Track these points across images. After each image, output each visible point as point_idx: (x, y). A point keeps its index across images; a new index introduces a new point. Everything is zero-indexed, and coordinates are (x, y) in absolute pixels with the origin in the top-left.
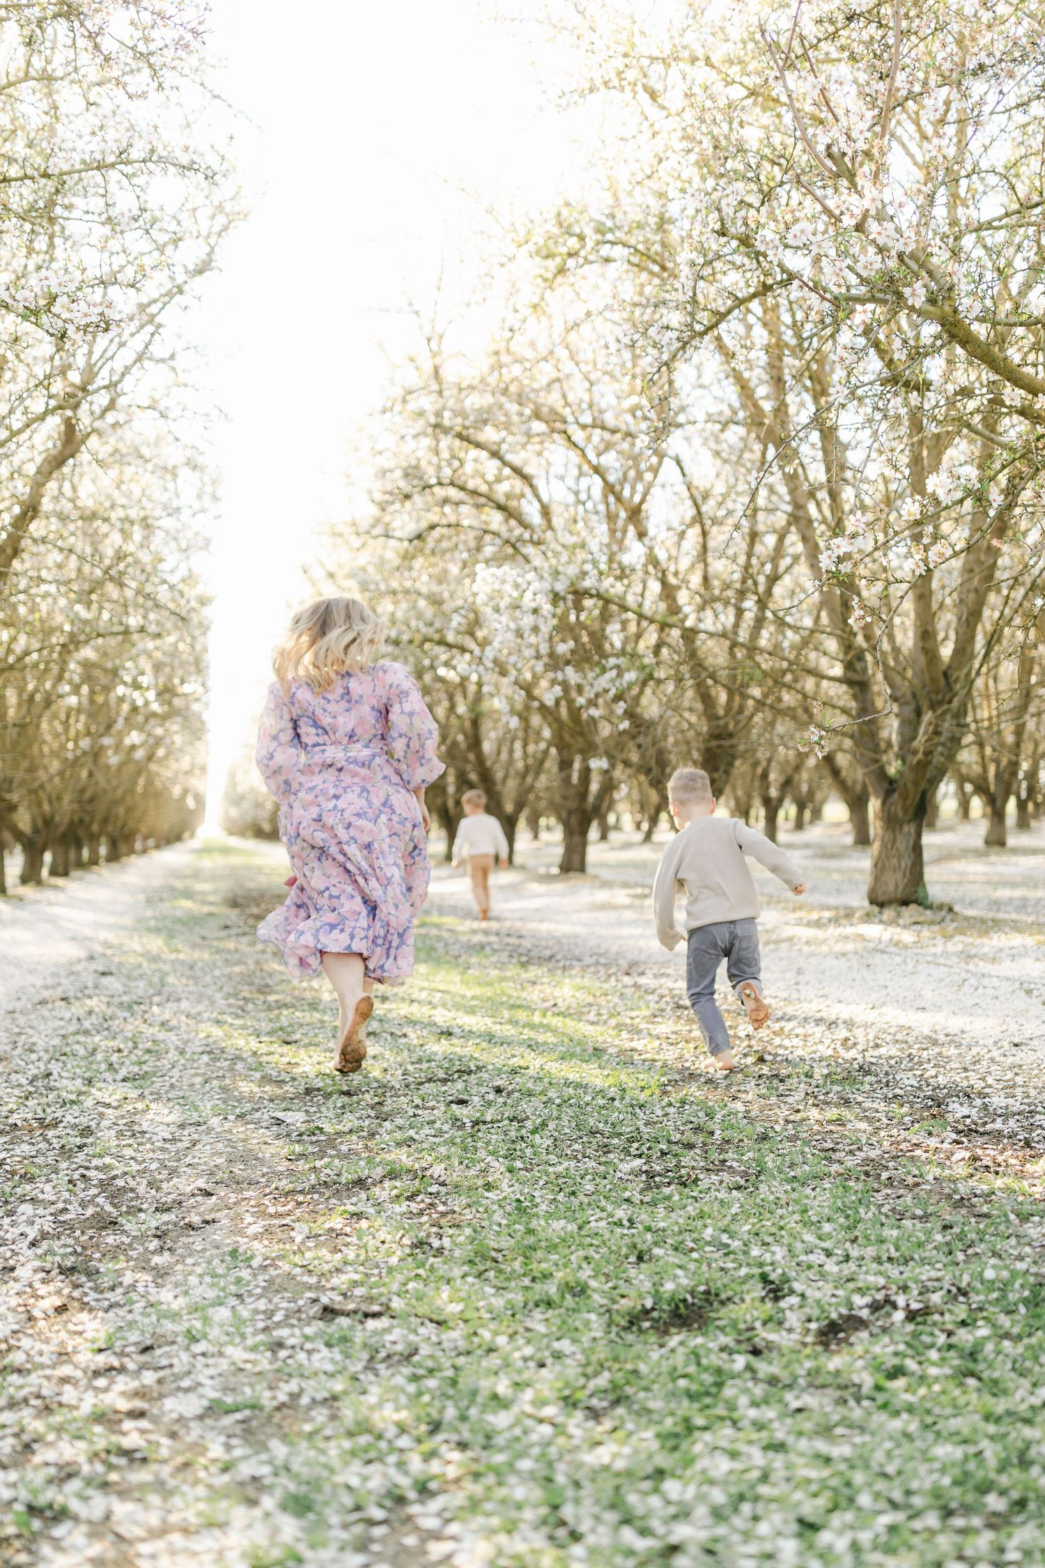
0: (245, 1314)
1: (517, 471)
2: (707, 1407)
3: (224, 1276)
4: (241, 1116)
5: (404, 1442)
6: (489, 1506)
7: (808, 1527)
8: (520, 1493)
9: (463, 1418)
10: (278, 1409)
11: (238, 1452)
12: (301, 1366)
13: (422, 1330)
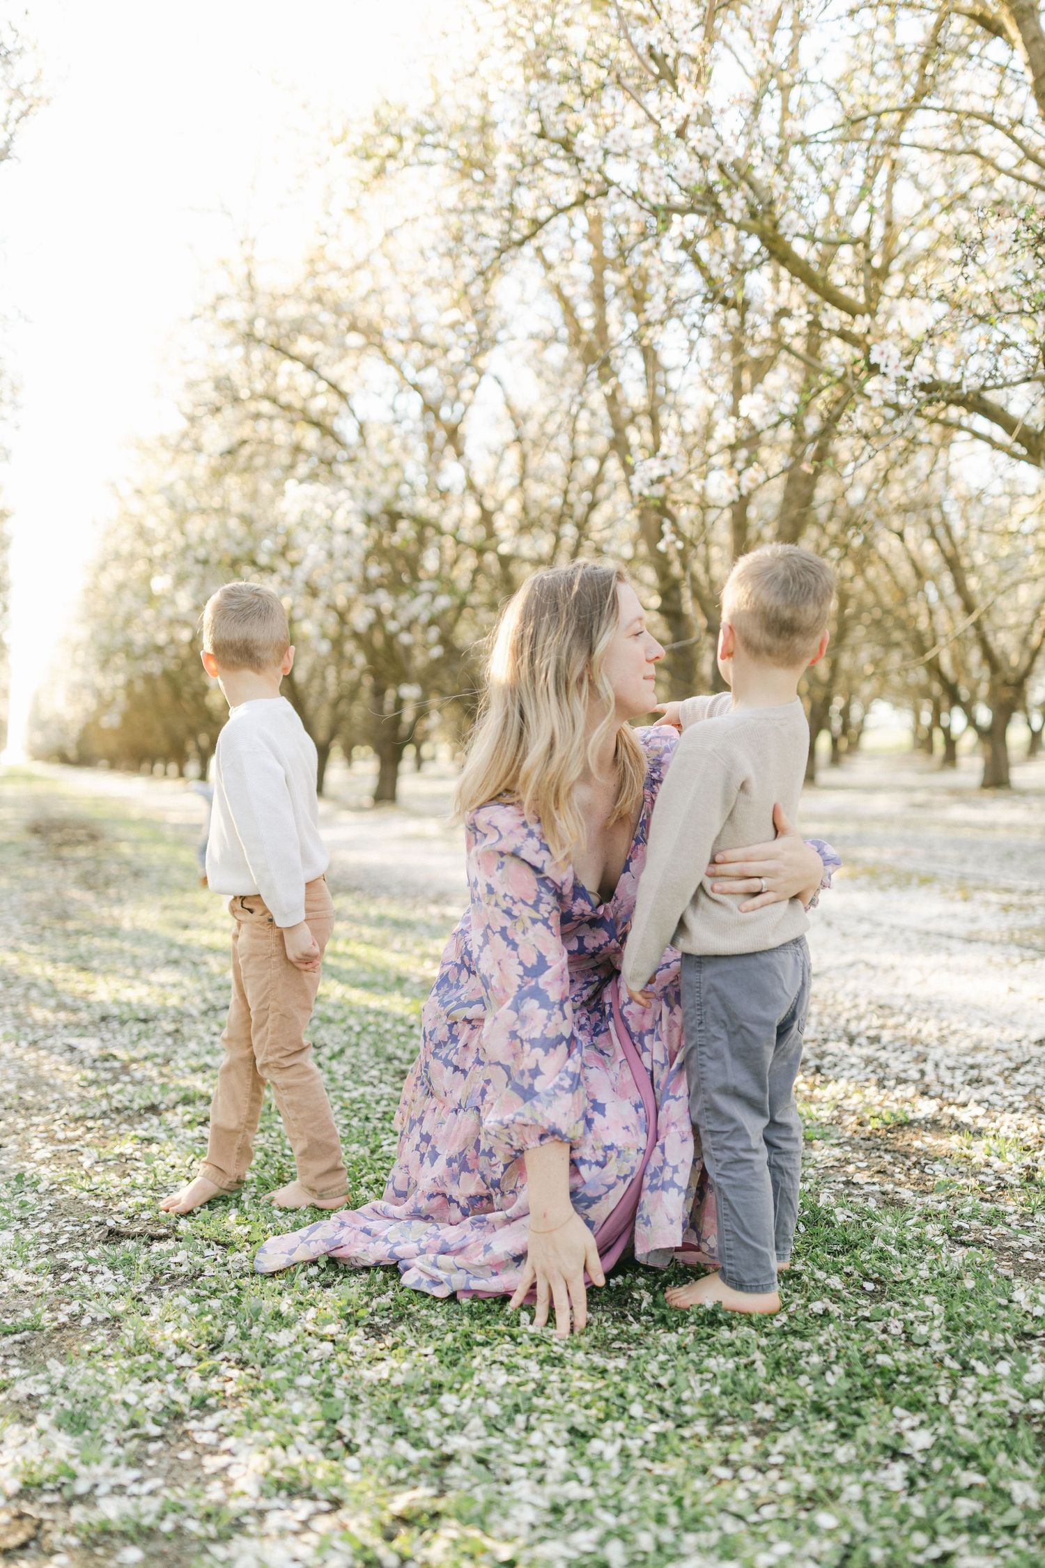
0: (29, 1238)
1: (333, 386)
2: (488, 1323)
3: (10, 1200)
4: (34, 1043)
5: (184, 1360)
6: (265, 1421)
7: (579, 1436)
8: (297, 1408)
9: (245, 1337)
10: (58, 1329)
11: (15, 1372)
12: (83, 1287)
13: (208, 1252)
